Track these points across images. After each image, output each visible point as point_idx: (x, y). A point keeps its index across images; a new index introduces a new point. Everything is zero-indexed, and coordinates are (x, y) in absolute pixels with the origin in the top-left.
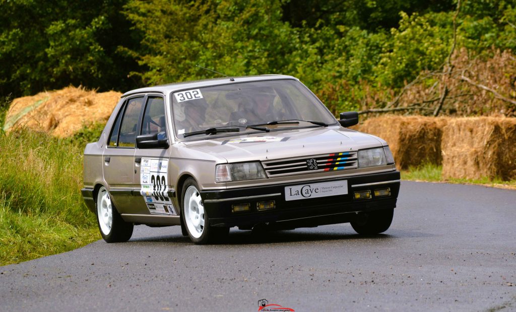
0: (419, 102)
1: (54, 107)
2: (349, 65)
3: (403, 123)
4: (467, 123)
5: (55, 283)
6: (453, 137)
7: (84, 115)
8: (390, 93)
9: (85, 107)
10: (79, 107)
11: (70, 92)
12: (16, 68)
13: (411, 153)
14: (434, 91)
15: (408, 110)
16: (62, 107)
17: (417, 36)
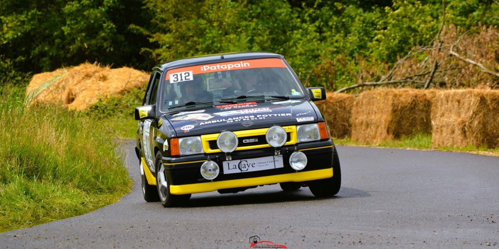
0: (411, 76)
1: (71, 82)
2: (347, 42)
3: (395, 96)
4: (455, 94)
5: (64, 245)
6: (441, 108)
7: (99, 90)
8: (384, 67)
9: (100, 82)
10: (95, 82)
11: (86, 68)
12: (35, 46)
13: (403, 123)
14: (425, 65)
15: (401, 83)
16: (79, 82)
17: (409, 14)
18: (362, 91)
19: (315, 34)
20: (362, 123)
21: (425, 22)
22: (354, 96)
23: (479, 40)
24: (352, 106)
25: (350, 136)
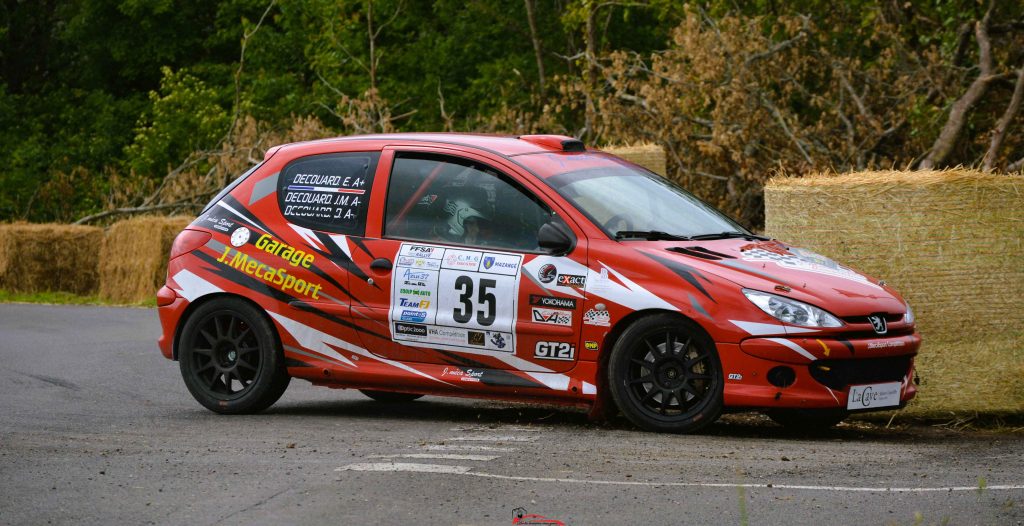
0: (189, 196)
3: (166, 228)
8: (148, 185)
14: (211, 179)
15: (174, 208)
17: (186, 102)
18: (115, 221)
19: (40, 134)
20: (115, 270)
21: (210, 114)
22: (102, 230)
24: (100, 245)
25: (97, 291)
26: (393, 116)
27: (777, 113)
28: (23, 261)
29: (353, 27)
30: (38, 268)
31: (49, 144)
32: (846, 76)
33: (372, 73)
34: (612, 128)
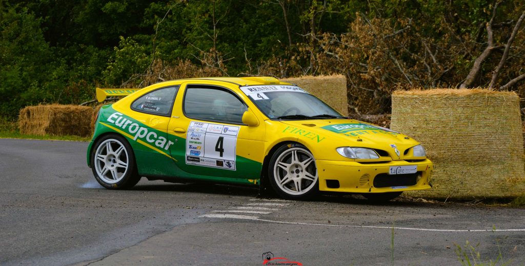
2: (87, 70)
18: (98, 104)
19: (65, 65)
21: (141, 57)
22: (92, 108)
23: (178, 70)
24: (92, 115)
26: (224, 59)
27: (397, 62)
28: (57, 121)
29: (205, 19)
30: (63, 125)
31: (69, 70)
32: (428, 46)
33: (214, 40)
34: (322, 67)
